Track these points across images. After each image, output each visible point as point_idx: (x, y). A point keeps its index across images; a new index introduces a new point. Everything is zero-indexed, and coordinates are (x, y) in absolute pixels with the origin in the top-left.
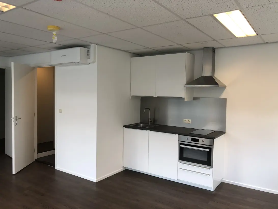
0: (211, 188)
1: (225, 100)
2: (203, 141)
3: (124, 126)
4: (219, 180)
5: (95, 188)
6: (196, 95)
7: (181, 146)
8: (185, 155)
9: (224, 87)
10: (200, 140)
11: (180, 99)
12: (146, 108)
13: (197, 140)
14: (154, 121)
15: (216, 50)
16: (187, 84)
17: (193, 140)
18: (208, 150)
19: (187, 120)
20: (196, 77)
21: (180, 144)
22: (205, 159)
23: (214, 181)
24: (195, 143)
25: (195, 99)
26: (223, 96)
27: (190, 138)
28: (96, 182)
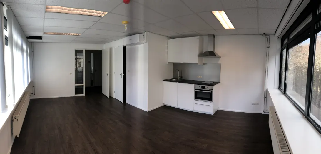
0: (212, 113)
1: (220, 65)
2: (208, 87)
3: (163, 80)
4: (217, 109)
5: (147, 115)
6: (204, 62)
7: (196, 90)
8: (198, 96)
9: (220, 57)
10: (206, 86)
11: (195, 64)
12: (176, 70)
13: (205, 87)
14: (182, 77)
15: (215, 36)
16: (200, 55)
17: (202, 87)
18: (211, 92)
19: (199, 76)
20: (205, 51)
21: (195, 89)
22: (209, 97)
23: (214, 110)
24: (203, 89)
25: (204, 64)
26: (219, 63)
27: (201, 86)
28: (147, 111)
